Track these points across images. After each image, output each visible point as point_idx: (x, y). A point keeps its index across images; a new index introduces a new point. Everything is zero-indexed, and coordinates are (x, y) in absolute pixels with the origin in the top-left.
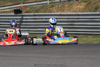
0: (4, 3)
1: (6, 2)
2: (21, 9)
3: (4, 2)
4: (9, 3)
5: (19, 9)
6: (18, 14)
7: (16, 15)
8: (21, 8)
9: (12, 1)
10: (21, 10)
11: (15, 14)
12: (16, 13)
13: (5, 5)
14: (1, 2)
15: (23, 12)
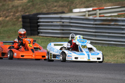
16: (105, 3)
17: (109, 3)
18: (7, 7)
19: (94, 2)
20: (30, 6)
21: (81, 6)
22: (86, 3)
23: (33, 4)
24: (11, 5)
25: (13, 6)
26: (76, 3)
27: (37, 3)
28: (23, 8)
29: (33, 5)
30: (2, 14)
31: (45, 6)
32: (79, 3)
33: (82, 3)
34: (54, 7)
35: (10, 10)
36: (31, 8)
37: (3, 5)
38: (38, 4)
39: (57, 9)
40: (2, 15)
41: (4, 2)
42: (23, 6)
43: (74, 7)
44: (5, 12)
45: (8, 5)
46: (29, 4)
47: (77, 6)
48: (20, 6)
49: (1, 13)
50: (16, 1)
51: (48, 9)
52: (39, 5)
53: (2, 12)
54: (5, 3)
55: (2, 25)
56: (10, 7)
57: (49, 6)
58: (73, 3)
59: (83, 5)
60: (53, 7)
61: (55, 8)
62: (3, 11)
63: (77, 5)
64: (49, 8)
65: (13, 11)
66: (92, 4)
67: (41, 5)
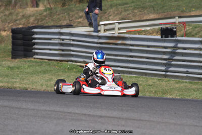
0: (141, 13)
1: (146, 11)
2: (176, 28)
3: (141, 11)
4: (150, 14)
5: (171, 28)
6: (168, 37)
7: (164, 38)
8: (174, 27)
9: (157, 10)
10: (175, 30)
11: (162, 37)
12: (164, 36)
13: (143, 19)
14: (136, 11)
15: (177, 35)
16: (148, 14)
17: (153, 14)
18: (14, 17)
19: (133, 12)
20: (46, 16)
21: (116, 17)
22: (123, 13)
23: (51, 13)
24: (21, 14)
25: (23, 16)
26: (109, 13)
27: (57, 12)
28: (36, 19)
29: (51, 15)
30: (8, 26)
31: (67, 17)
32: (114, 13)
33: (117, 14)
34: (78, 19)
35: (18, 22)
36: (47, 18)
37: (11, 14)
38: (57, 14)
39: (82, 21)
40: (6, 29)
41: (13, 9)
42: (37, 16)
43: (106, 18)
44: (12, 24)
45: (17, 14)
46: (45, 13)
47: (110, 18)
48: (33, 15)
49: (6, 26)
50: (28, 9)
51: (69, 20)
52: (59, 15)
53: (7, 24)
54: (13, 11)
55: (5, 42)
56: (19, 17)
57: (72, 17)
58: (106, 13)
59: (118, 17)
60: (76, 18)
61: (80, 20)
62: (9, 23)
63: (110, 16)
64: (71, 19)
65: (23, 23)
66: (130, 15)
67: (62, 15)
